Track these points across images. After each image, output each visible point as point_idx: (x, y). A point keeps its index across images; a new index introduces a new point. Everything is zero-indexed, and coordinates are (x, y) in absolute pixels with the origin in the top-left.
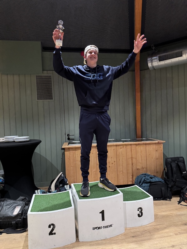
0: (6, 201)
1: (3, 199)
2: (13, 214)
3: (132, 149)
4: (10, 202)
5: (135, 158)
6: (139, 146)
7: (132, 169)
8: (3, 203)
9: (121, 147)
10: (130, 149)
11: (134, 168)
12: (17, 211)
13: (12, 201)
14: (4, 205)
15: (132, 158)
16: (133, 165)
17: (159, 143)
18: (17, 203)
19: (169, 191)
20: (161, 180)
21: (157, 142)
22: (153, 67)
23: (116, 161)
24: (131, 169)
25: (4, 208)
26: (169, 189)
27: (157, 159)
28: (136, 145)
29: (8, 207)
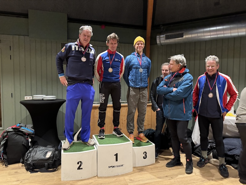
0: (39, 147)
1: (36, 146)
4: (42, 148)
8: (36, 149)
12: (49, 155)
13: (44, 148)
14: (37, 150)
18: (48, 149)
22: (161, 43)
25: (38, 153)
29: (42, 152)
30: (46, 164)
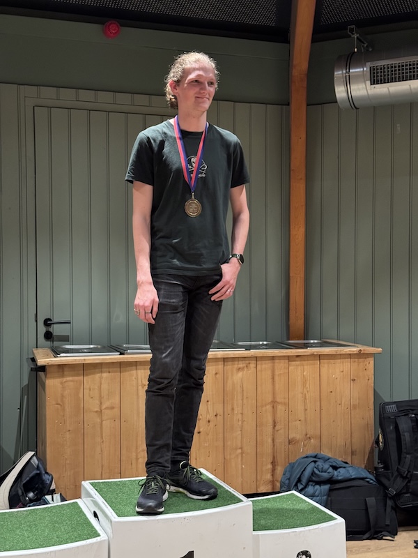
3: (277, 372)
5: (285, 404)
6: (298, 363)
7: (273, 440)
9: (241, 365)
10: (269, 373)
11: (281, 438)
15: (274, 403)
16: (277, 428)
17: (360, 355)
19: (389, 509)
20: (365, 474)
21: (354, 350)
22: (351, 100)
23: (220, 411)
24: (270, 440)
26: (389, 503)
27: (354, 407)
28: (289, 358)
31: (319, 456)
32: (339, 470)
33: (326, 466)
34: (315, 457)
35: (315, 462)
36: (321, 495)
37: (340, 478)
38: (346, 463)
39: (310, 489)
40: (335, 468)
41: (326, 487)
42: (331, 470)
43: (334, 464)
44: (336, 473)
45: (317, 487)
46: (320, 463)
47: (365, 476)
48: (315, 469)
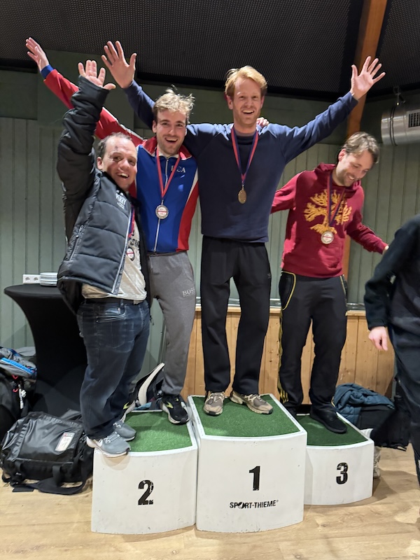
0: (42, 418)
1: (35, 414)
2: (56, 450)
4: (49, 420)
12: (65, 443)
13: (54, 420)
14: (38, 426)
18: (65, 425)
20: (386, 401)
22: (392, 139)
25: (38, 433)
29: (46, 431)
30: (56, 469)
31: (354, 386)
32: (368, 397)
33: (360, 394)
34: (351, 386)
35: (352, 390)
36: (354, 413)
37: (369, 403)
38: (373, 391)
39: (347, 409)
40: (365, 395)
41: (359, 409)
42: (363, 397)
43: (365, 393)
44: (366, 399)
45: (352, 408)
46: (355, 392)
47: (387, 403)
48: (351, 396)
